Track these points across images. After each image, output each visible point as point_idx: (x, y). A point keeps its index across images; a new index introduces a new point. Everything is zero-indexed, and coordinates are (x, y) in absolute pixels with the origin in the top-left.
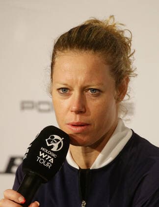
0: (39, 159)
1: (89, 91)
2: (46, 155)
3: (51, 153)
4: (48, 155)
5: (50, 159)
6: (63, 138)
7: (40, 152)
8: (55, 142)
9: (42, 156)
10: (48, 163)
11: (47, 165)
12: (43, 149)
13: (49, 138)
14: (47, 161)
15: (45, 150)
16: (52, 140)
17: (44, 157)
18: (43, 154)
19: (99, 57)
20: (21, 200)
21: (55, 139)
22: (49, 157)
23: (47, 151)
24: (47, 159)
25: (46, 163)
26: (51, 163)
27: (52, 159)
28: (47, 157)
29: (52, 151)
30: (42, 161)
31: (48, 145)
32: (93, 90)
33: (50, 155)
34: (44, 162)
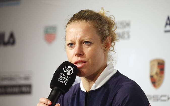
0: (60, 79)
1: (85, 43)
2: (64, 77)
3: (66, 76)
4: (65, 77)
5: (65, 79)
6: (73, 68)
7: (60, 76)
8: (68, 70)
9: (61, 78)
10: (65, 82)
11: (64, 83)
12: (62, 74)
13: (65, 68)
14: (64, 80)
15: (63, 74)
16: (66, 69)
17: (62, 78)
18: (62, 76)
19: (89, 23)
20: (49, 103)
21: (69, 68)
22: (65, 78)
23: (64, 75)
24: (64, 79)
25: (63, 82)
26: (66, 82)
27: (67, 79)
28: (64, 78)
29: (67, 75)
30: (61, 81)
31: (65, 71)
32: (87, 42)
33: (66, 77)
34: (62, 81)
